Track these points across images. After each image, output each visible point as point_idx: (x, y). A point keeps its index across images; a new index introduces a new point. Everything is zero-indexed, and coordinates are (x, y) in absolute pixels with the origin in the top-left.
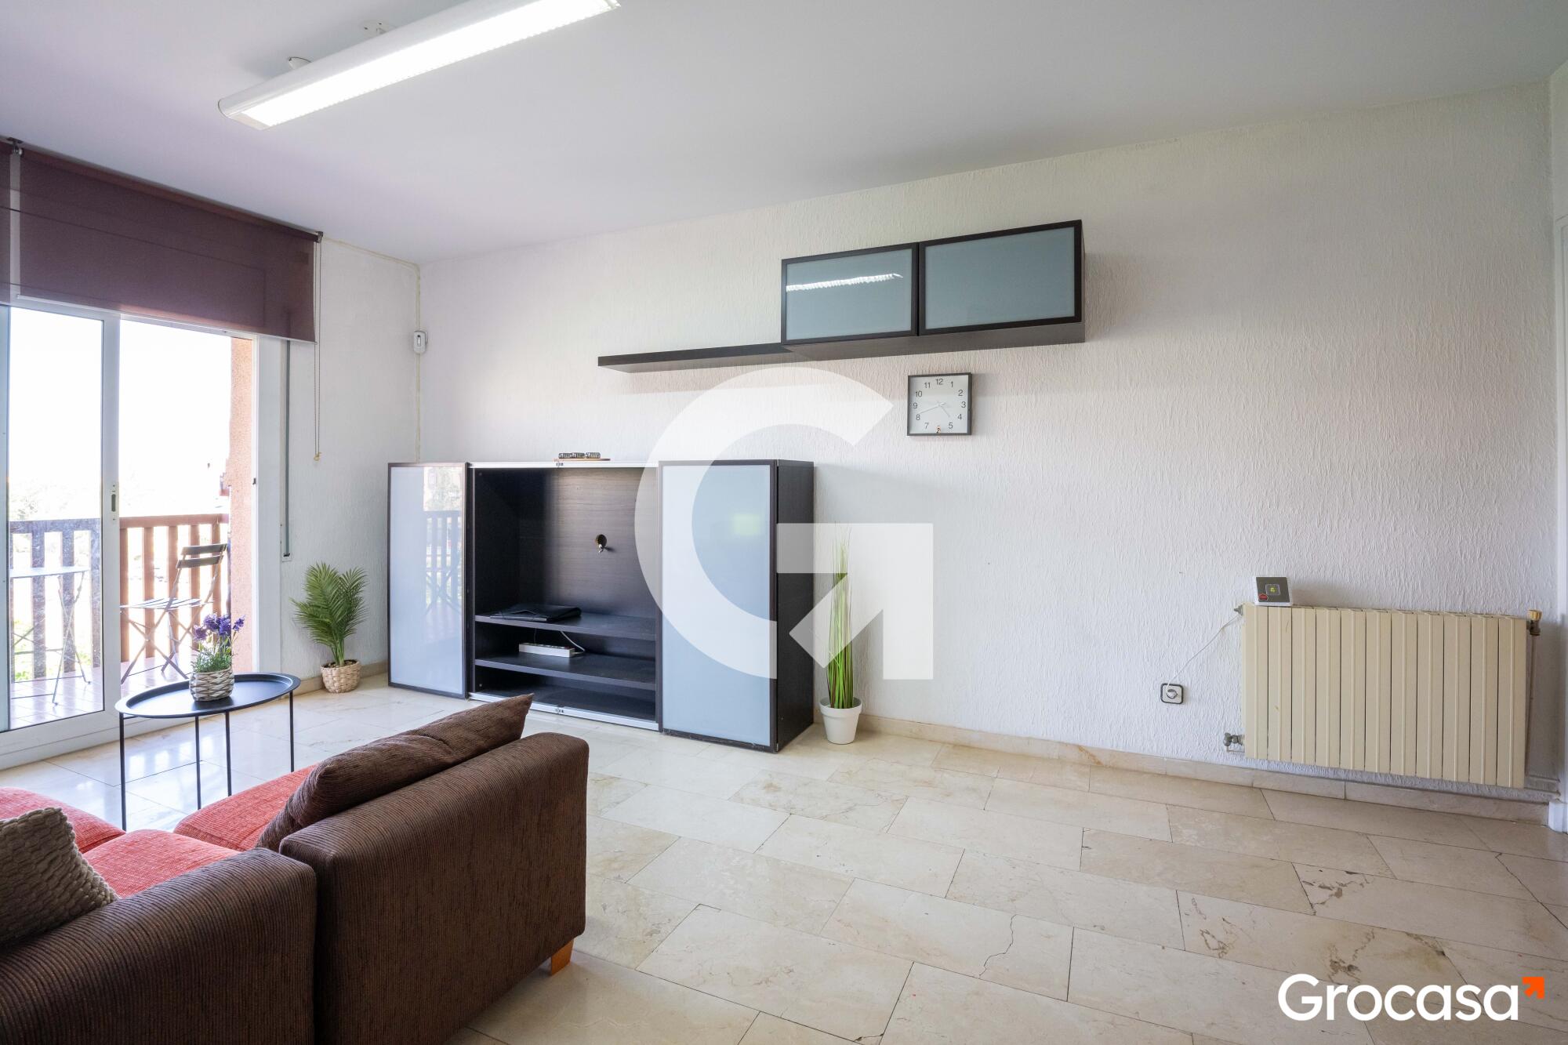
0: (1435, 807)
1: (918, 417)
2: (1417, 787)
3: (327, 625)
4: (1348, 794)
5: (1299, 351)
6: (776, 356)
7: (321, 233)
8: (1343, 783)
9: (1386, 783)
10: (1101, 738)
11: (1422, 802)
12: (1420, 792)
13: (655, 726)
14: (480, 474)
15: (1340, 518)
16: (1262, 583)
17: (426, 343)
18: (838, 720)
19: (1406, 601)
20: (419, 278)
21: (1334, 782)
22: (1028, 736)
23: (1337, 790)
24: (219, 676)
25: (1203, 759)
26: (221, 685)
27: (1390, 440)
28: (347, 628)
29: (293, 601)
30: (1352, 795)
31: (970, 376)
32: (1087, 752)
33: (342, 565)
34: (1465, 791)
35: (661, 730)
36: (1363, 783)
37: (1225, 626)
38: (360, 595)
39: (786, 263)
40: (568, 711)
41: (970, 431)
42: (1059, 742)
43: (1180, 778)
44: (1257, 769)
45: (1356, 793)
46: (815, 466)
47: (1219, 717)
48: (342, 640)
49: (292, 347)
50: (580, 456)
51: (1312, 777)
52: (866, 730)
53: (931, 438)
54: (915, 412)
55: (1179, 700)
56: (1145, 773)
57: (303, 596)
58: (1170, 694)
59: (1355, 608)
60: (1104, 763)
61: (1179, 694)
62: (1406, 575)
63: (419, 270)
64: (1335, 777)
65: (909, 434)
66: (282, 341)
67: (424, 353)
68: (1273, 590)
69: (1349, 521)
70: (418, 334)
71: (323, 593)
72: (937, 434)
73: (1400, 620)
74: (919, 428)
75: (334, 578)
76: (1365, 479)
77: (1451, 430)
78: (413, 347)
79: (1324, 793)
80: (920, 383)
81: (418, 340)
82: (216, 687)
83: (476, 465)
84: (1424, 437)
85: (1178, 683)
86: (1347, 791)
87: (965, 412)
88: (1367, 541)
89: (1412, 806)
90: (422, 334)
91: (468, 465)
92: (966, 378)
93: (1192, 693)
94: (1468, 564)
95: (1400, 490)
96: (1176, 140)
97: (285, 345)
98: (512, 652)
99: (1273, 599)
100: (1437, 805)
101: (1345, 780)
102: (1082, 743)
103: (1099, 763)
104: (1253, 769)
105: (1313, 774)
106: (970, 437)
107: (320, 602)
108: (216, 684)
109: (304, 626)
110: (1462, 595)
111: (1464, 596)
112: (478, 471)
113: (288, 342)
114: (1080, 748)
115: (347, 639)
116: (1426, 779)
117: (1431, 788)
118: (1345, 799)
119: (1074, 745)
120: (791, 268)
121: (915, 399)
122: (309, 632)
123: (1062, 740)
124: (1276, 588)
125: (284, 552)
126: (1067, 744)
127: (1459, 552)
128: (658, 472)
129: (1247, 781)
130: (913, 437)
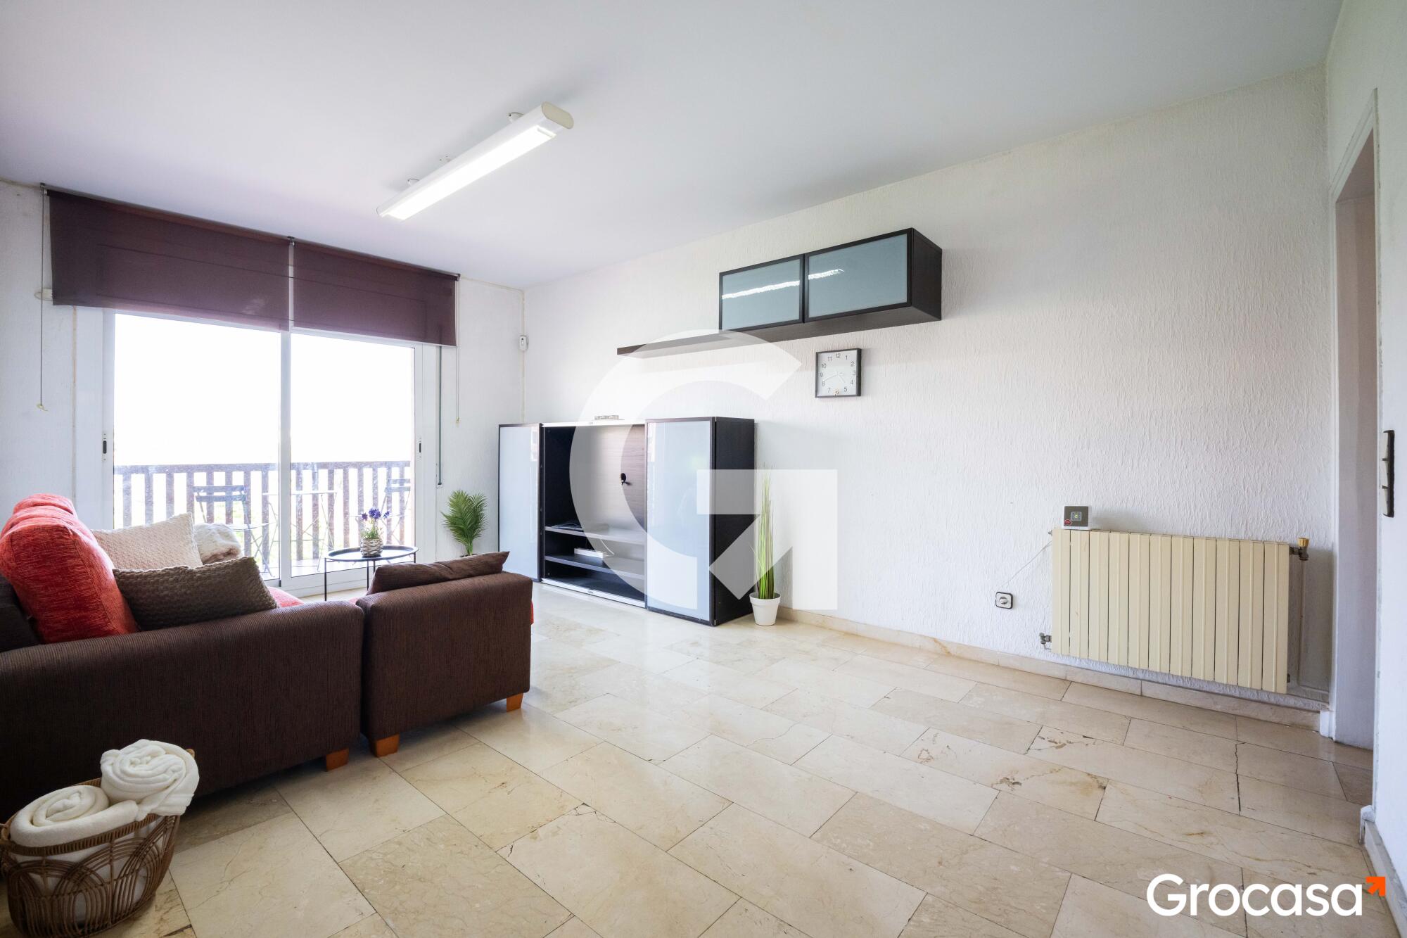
0: (1218, 708)
1: (823, 383)
2: (1204, 689)
3: (462, 530)
4: (1144, 691)
5: (1107, 318)
6: (717, 343)
7: (459, 275)
8: (1140, 681)
9: (1177, 685)
10: (952, 635)
11: (1207, 703)
12: (1205, 694)
13: (642, 604)
14: (549, 431)
15: (1140, 458)
16: (1069, 510)
17: (527, 344)
18: (763, 608)
19: (1195, 529)
20: (523, 299)
21: (1132, 680)
22: (899, 629)
23: (1134, 687)
24: (374, 542)
25: (1028, 655)
26: (375, 548)
27: (1182, 391)
28: (476, 533)
29: (442, 513)
30: (1147, 693)
31: (860, 352)
32: (940, 644)
33: (471, 492)
34: (1247, 697)
35: (647, 607)
36: (1158, 683)
37: (1046, 547)
38: (483, 512)
39: (722, 275)
40: (596, 592)
41: (859, 393)
42: (921, 636)
43: (1010, 669)
44: (1070, 666)
45: (1150, 691)
46: (755, 422)
47: (1041, 621)
48: (471, 542)
49: (443, 350)
50: (606, 418)
51: (1115, 675)
52: (784, 617)
53: (833, 399)
54: (821, 380)
55: (1009, 605)
56: (982, 663)
57: (448, 511)
58: (1002, 600)
59: (1143, 533)
60: (953, 653)
61: (1010, 602)
62: (1196, 506)
63: (523, 293)
64: (1135, 676)
65: (816, 397)
66: (437, 347)
67: (526, 350)
68: (1077, 516)
69: (1147, 460)
70: (521, 338)
71: (460, 509)
72: (835, 396)
73: (1178, 542)
74: (822, 392)
75: (466, 500)
76: (1160, 424)
77: (1236, 380)
78: (519, 346)
79: (1123, 688)
80: (824, 357)
81: (523, 341)
82: (373, 549)
83: (546, 425)
84: (1212, 388)
85: (1009, 592)
86: (1143, 688)
87: (855, 378)
88: (1163, 477)
89: (1198, 705)
90: (525, 338)
91: (541, 425)
92: (855, 352)
93: (1017, 601)
94: (1251, 497)
95: (1191, 433)
96: (1010, 153)
97: (438, 349)
98: (570, 553)
99: (1076, 524)
100: (1220, 707)
101: (1142, 680)
102: (937, 637)
103: (949, 653)
104: (1067, 665)
105: (1116, 673)
106: (859, 398)
107: (459, 515)
108: (372, 546)
109: (448, 529)
110: (1245, 524)
111: (1247, 524)
112: (547, 429)
113: (441, 347)
114: (935, 640)
115: (475, 541)
116: (1200, 680)
117: (1216, 691)
118: (1142, 695)
119: (931, 638)
120: (725, 278)
121: (822, 370)
122: (452, 533)
123: (923, 634)
124: (1079, 515)
125: (438, 482)
126: (925, 637)
127: (1242, 487)
128: (646, 427)
129: (1061, 674)
130: (822, 399)
